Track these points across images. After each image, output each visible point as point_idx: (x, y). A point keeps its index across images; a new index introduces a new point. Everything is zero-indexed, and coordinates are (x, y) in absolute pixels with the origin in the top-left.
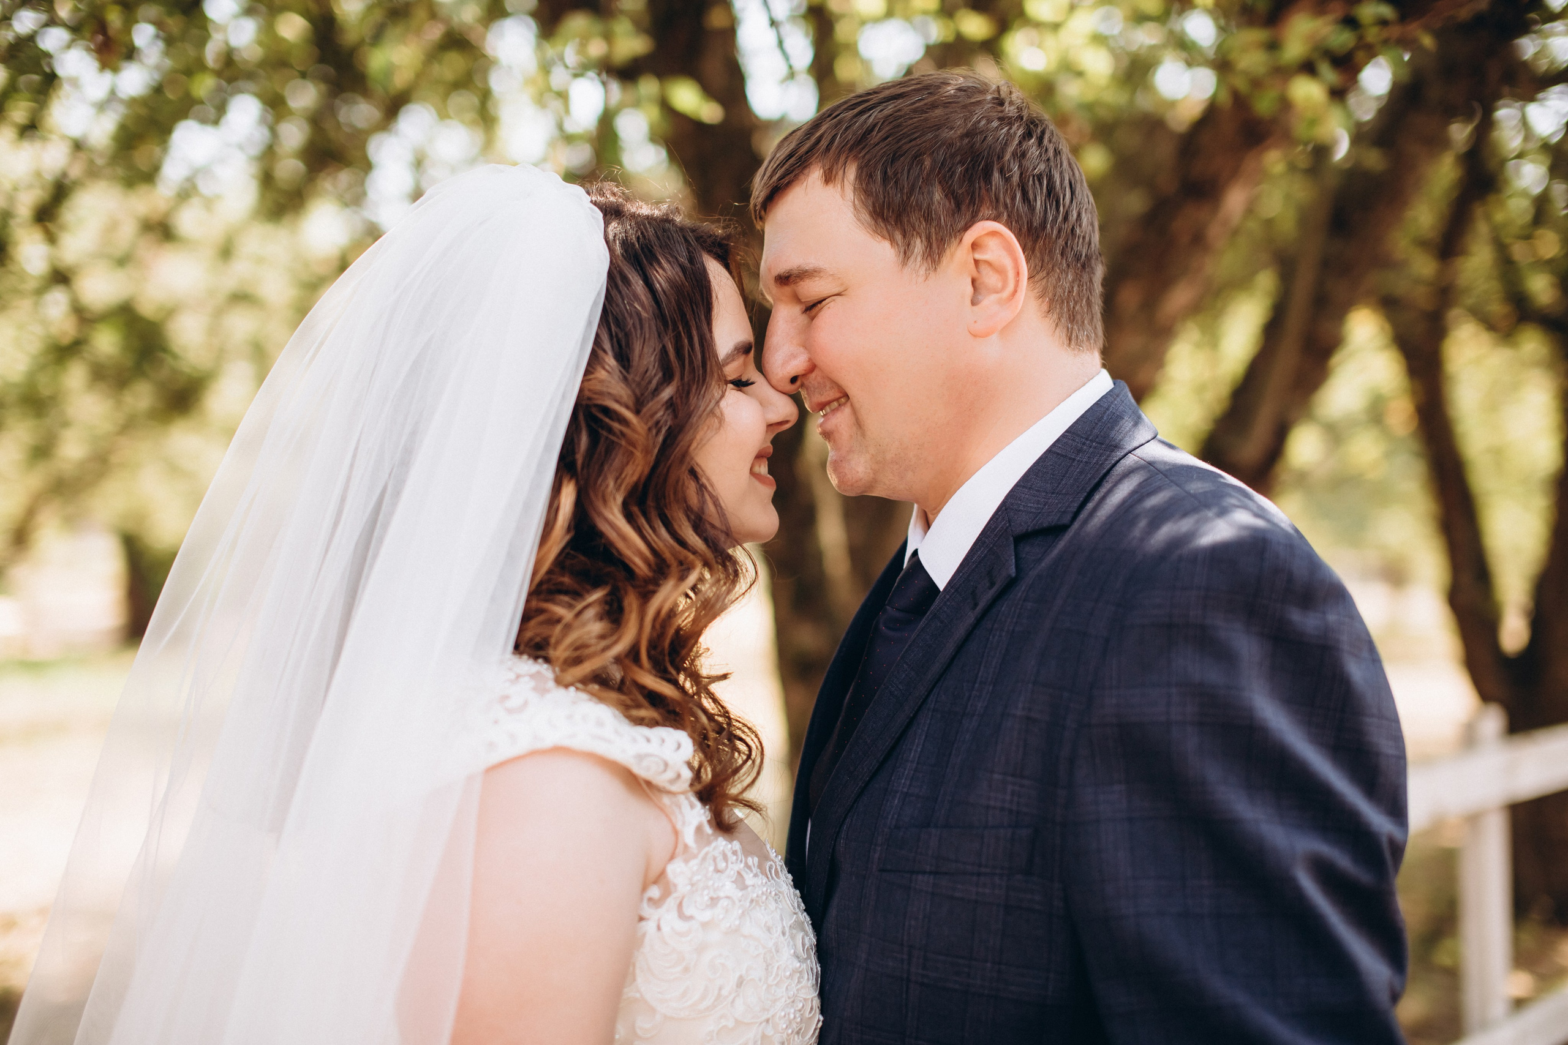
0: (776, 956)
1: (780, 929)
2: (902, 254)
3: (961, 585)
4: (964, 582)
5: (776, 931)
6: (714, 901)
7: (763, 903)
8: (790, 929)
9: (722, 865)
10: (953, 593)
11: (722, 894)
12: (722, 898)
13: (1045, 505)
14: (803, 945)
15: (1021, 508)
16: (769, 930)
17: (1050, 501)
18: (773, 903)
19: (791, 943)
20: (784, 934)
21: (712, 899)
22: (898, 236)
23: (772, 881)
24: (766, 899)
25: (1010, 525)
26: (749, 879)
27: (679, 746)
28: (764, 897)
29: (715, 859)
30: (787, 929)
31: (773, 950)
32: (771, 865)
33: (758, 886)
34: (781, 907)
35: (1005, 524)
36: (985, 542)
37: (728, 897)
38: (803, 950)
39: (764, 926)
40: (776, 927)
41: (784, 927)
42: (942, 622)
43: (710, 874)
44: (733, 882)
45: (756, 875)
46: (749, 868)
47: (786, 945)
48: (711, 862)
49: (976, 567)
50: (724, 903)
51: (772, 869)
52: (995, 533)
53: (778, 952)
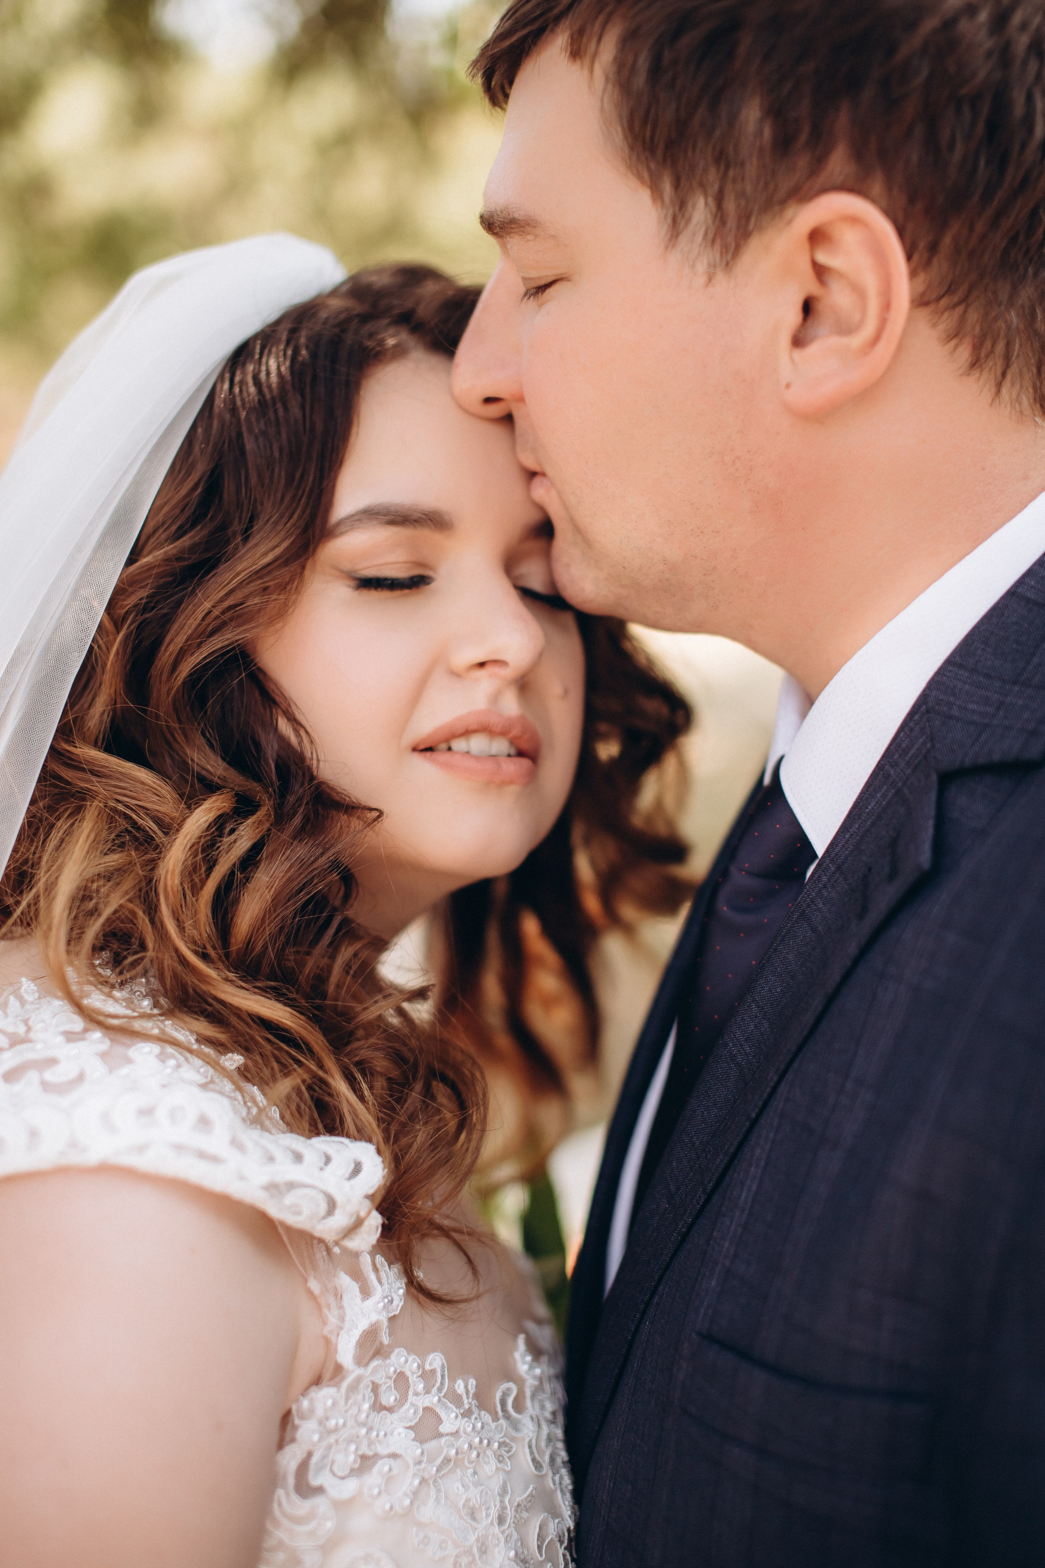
0: (479, 1562)
1: (494, 1512)
2: (669, 220)
3: (847, 858)
4: (852, 852)
5: (487, 1515)
6: (366, 1462)
7: (471, 1462)
8: (516, 1511)
9: (389, 1398)
10: (834, 873)
11: (382, 1450)
12: (382, 1458)
13: (998, 709)
14: (541, 1537)
15: (955, 712)
16: (473, 1515)
17: (1008, 700)
18: (493, 1462)
19: (515, 1536)
20: (501, 1520)
21: (364, 1457)
22: (667, 187)
23: (502, 1421)
24: (478, 1455)
25: (933, 746)
26: (450, 1421)
27: (357, 1169)
28: (474, 1454)
29: (375, 1388)
30: (510, 1513)
31: (475, 1550)
32: (509, 1389)
33: (465, 1433)
34: (508, 1468)
35: (924, 744)
36: (889, 775)
37: (394, 1456)
38: (540, 1547)
39: (464, 1506)
40: (488, 1509)
41: (504, 1508)
42: (814, 930)
43: (364, 1416)
44: (409, 1428)
45: (467, 1414)
46: (457, 1400)
47: (502, 1540)
48: (368, 1392)
49: (873, 824)
50: (382, 1466)
51: (509, 1395)
52: (907, 758)
53: (485, 1552)
